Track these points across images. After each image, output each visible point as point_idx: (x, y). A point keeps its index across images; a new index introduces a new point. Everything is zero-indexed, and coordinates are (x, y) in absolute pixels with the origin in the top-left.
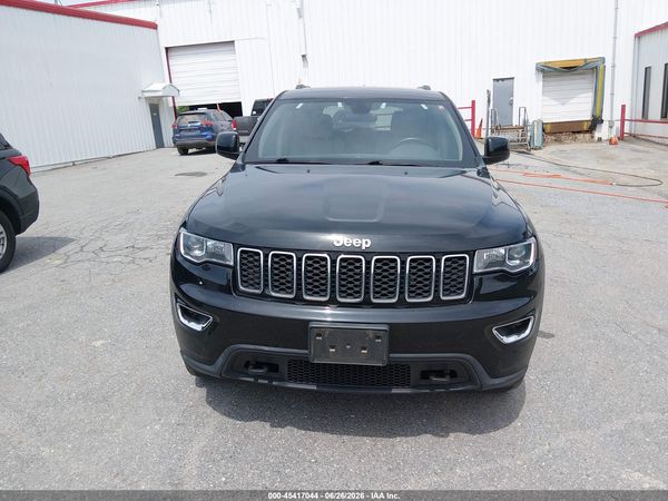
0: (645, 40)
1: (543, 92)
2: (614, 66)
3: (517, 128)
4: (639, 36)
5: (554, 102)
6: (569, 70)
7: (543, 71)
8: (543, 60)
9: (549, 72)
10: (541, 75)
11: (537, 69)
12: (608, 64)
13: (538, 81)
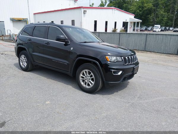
0: (37, 15)
1: (13, 26)
2: (30, 21)
3: (7, 36)
4: (35, 14)
5: (16, 29)
6: (19, 21)
7: (12, 20)
8: (12, 17)
9: (14, 20)
10: (12, 21)
11: (11, 20)
12: (29, 20)
13: (11, 23)
